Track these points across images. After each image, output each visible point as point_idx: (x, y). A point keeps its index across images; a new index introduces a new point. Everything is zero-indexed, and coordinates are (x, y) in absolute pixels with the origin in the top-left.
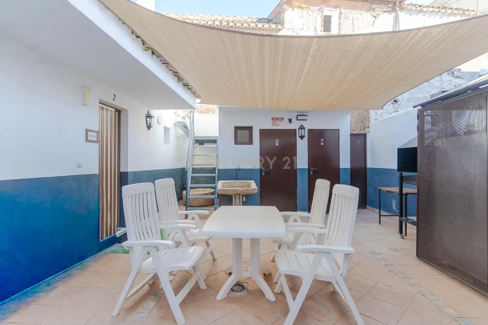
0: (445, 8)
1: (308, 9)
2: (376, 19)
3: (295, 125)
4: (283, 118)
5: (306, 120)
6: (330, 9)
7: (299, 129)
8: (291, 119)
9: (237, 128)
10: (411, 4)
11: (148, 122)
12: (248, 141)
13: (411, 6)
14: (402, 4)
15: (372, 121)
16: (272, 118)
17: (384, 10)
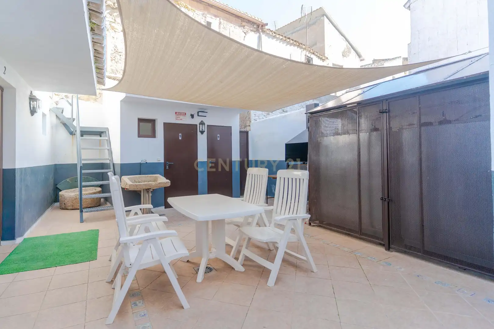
0: (289, 38)
1: (193, 11)
2: (246, 35)
3: (196, 121)
4: (185, 113)
5: (206, 116)
6: (211, 16)
7: (200, 124)
8: (193, 115)
9: (140, 120)
10: (269, 29)
11: (32, 106)
12: (150, 134)
13: (269, 31)
14: (263, 27)
15: (253, 121)
16: (176, 113)
17: (251, 29)
